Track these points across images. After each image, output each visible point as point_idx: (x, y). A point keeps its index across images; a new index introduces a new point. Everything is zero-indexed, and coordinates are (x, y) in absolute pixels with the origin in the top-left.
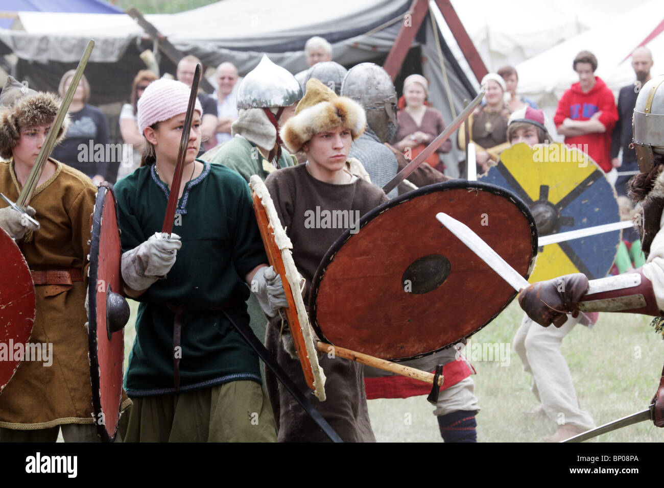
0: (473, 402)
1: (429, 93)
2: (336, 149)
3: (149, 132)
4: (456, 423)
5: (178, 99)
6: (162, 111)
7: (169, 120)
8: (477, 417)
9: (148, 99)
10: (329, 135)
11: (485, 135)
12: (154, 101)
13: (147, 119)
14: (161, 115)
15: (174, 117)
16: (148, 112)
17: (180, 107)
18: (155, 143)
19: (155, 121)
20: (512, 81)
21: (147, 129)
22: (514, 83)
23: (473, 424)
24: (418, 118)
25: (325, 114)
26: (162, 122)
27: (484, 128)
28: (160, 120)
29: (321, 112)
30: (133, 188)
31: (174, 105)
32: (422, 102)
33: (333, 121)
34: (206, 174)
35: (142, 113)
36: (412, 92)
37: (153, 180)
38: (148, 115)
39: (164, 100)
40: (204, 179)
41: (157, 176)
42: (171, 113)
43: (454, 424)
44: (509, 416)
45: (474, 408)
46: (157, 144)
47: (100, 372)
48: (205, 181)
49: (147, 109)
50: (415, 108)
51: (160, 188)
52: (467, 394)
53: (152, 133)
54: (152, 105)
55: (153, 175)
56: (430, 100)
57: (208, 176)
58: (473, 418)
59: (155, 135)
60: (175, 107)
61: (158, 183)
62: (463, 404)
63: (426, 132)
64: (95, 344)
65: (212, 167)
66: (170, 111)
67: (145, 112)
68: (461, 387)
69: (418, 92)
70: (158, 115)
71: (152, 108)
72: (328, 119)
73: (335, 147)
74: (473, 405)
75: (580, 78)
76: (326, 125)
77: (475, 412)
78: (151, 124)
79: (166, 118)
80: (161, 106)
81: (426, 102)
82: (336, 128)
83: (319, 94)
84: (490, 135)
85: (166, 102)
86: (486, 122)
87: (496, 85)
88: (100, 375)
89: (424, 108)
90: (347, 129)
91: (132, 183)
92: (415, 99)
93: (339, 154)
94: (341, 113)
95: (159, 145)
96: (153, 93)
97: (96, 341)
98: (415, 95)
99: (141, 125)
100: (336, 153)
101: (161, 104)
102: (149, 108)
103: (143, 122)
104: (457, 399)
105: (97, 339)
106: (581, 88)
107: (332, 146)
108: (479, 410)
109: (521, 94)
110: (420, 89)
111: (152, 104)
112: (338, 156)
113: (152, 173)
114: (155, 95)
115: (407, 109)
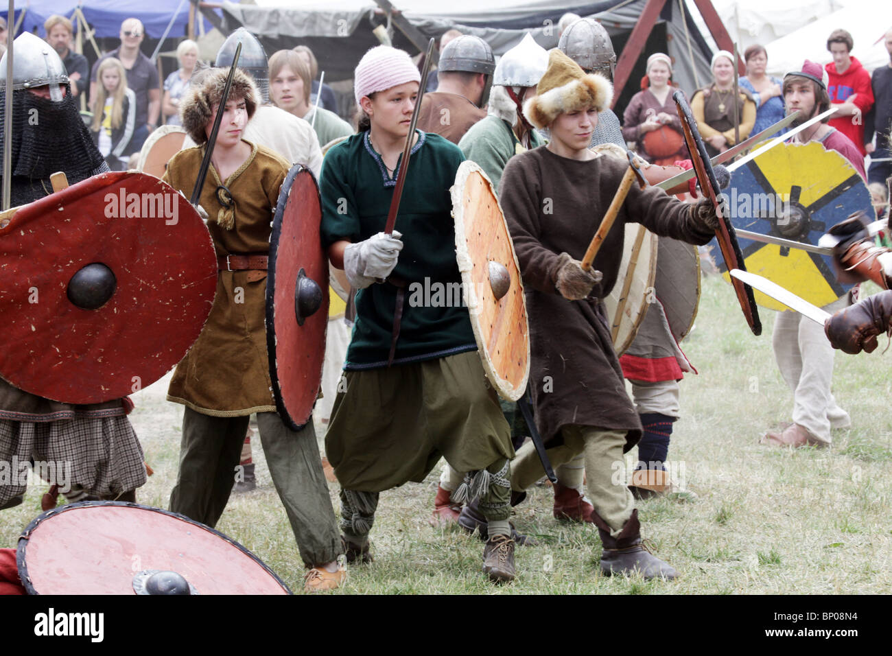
0: (674, 408)
1: (673, 72)
2: (582, 127)
3: (366, 102)
4: (652, 425)
5: (396, 70)
6: (379, 80)
7: (386, 91)
8: (675, 425)
9: (365, 68)
10: (576, 113)
11: (719, 117)
12: (372, 70)
13: (364, 88)
14: (379, 85)
15: (392, 88)
16: (366, 81)
17: (398, 77)
18: (371, 113)
19: (372, 91)
20: (761, 59)
21: (364, 98)
22: (763, 62)
23: (669, 430)
24: (662, 98)
25: (575, 95)
26: (379, 92)
27: (719, 110)
28: (378, 90)
29: (572, 93)
30: (347, 156)
31: (392, 75)
32: (667, 80)
33: (583, 100)
34: (421, 144)
35: (360, 81)
36: (656, 71)
37: (366, 150)
38: (365, 84)
39: (382, 70)
40: (419, 150)
41: (371, 146)
42: (389, 84)
43: (649, 426)
44: (755, 411)
45: (673, 414)
46: (373, 115)
47: (276, 340)
48: (421, 151)
49: (365, 77)
50: (659, 88)
51: (373, 158)
52: (672, 398)
53: (369, 103)
54: (370, 74)
55: (366, 145)
56: (675, 80)
57: (423, 147)
58: (670, 424)
59: (372, 105)
60: (393, 77)
61: (371, 153)
62: (663, 408)
63: (670, 113)
64: (272, 310)
65: (427, 137)
66: (388, 81)
67: (362, 81)
68: (665, 390)
69: (662, 72)
70: (375, 85)
71: (370, 77)
72: (579, 99)
73: (582, 125)
74: (674, 411)
75: (834, 58)
76: (576, 104)
77: (674, 419)
78: (368, 93)
79: (384, 89)
80: (379, 76)
81: (671, 81)
82: (584, 106)
83: (565, 69)
84: (725, 118)
85: (384, 71)
86: (720, 104)
87: (729, 63)
88: (276, 344)
89: (668, 88)
90: (593, 107)
91: (346, 151)
92: (659, 79)
93: (587, 132)
94: (592, 91)
95: (375, 116)
96: (371, 61)
97: (273, 308)
98: (659, 74)
99: (358, 94)
100: (582, 131)
101: (379, 74)
102: (367, 76)
103: (360, 91)
104: (657, 401)
105: (274, 305)
106: (835, 69)
107: (579, 124)
108: (679, 418)
109: (771, 74)
110: (665, 68)
111: (370, 72)
112: (585, 134)
113: (366, 142)
114: (373, 64)
115: (651, 89)
